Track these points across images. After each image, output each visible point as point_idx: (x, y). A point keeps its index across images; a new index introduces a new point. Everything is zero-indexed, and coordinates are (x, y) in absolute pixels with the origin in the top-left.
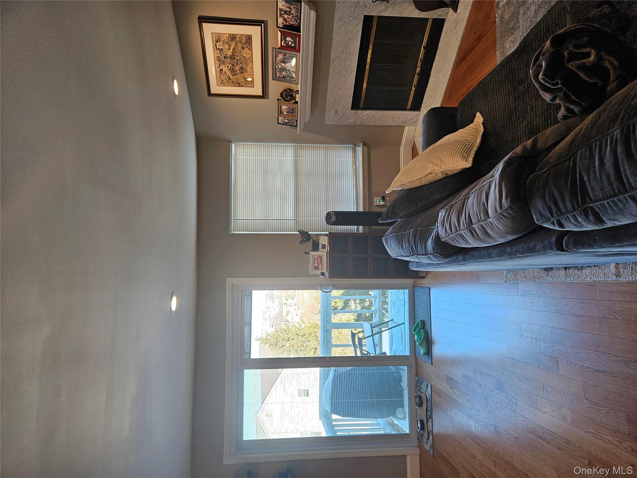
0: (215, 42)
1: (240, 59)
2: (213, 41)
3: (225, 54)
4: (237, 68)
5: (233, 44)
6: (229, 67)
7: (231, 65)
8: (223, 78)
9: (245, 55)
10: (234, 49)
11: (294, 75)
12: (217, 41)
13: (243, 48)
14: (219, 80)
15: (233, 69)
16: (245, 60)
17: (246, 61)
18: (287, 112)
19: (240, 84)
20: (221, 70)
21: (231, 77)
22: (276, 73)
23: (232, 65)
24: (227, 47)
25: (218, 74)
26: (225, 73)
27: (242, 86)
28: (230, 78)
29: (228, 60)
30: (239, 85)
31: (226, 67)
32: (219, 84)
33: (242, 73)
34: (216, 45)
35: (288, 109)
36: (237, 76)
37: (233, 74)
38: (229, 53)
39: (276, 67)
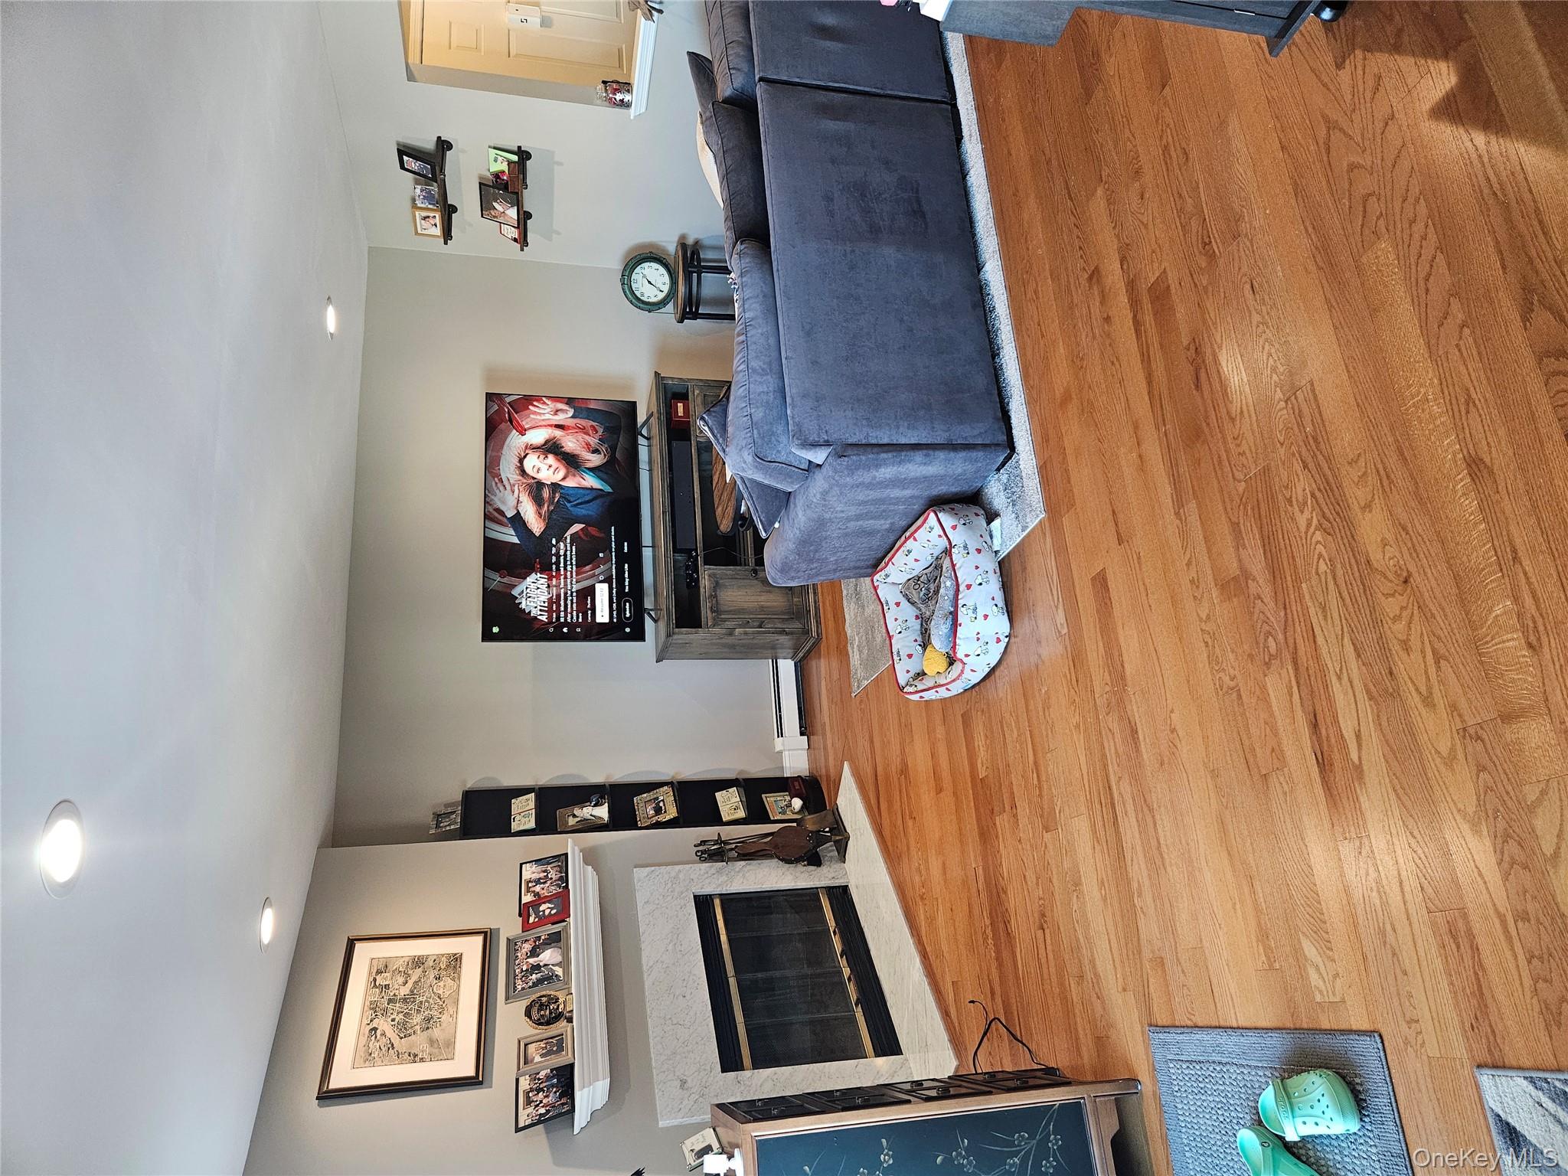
0: (374, 974)
1: (427, 1001)
2: (370, 973)
3: (392, 994)
4: (417, 1019)
5: (416, 974)
6: (397, 1020)
7: (401, 1016)
8: (374, 1045)
9: (440, 992)
10: (416, 983)
11: (559, 971)
12: (379, 972)
13: (438, 978)
14: (362, 1052)
15: (405, 1023)
16: (439, 1001)
17: (441, 1003)
18: (542, 1056)
19: (416, 1056)
20: (375, 1029)
21: (396, 1041)
22: (515, 983)
23: (406, 1015)
24: (401, 980)
25: (363, 1040)
26: (383, 1034)
27: (422, 1060)
28: (393, 1045)
29: (397, 1005)
30: (414, 1058)
31: (390, 1020)
32: (360, 1061)
33: (428, 1028)
34: (375, 980)
35: (546, 1047)
36: (413, 1037)
37: (402, 1035)
38: (404, 991)
39: (515, 971)
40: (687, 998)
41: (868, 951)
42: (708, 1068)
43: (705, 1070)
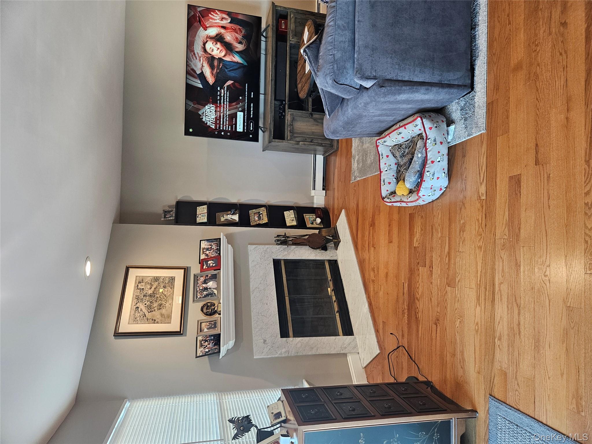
0: (137, 283)
1: (160, 297)
2: (136, 283)
3: (145, 293)
4: (155, 305)
5: (155, 284)
6: (147, 305)
7: (149, 303)
8: (138, 315)
9: (166, 293)
10: (155, 288)
11: (215, 291)
12: (140, 282)
13: (164, 287)
14: (132, 317)
15: (151, 306)
16: (165, 297)
17: (166, 298)
18: (208, 329)
19: (155, 320)
20: (138, 308)
21: (147, 313)
22: (197, 295)
23: (151, 302)
24: (149, 287)
25: (133, 312)
26: (141, 310)
27: (157, 323)
28: (145, 315)
29: (147, 298)
30: (154, 321)
31: (144, 304)
32: (131, 321)
33: (160, 309)
34: (138, 286)
35: (209, 325)
36: (154, 312)
37: (149, 311)
38: (150, 292)
39: (197, 289)
40: (268, 304)
41: (343, 290)
42: (275, 335)
43: (274, 336)
